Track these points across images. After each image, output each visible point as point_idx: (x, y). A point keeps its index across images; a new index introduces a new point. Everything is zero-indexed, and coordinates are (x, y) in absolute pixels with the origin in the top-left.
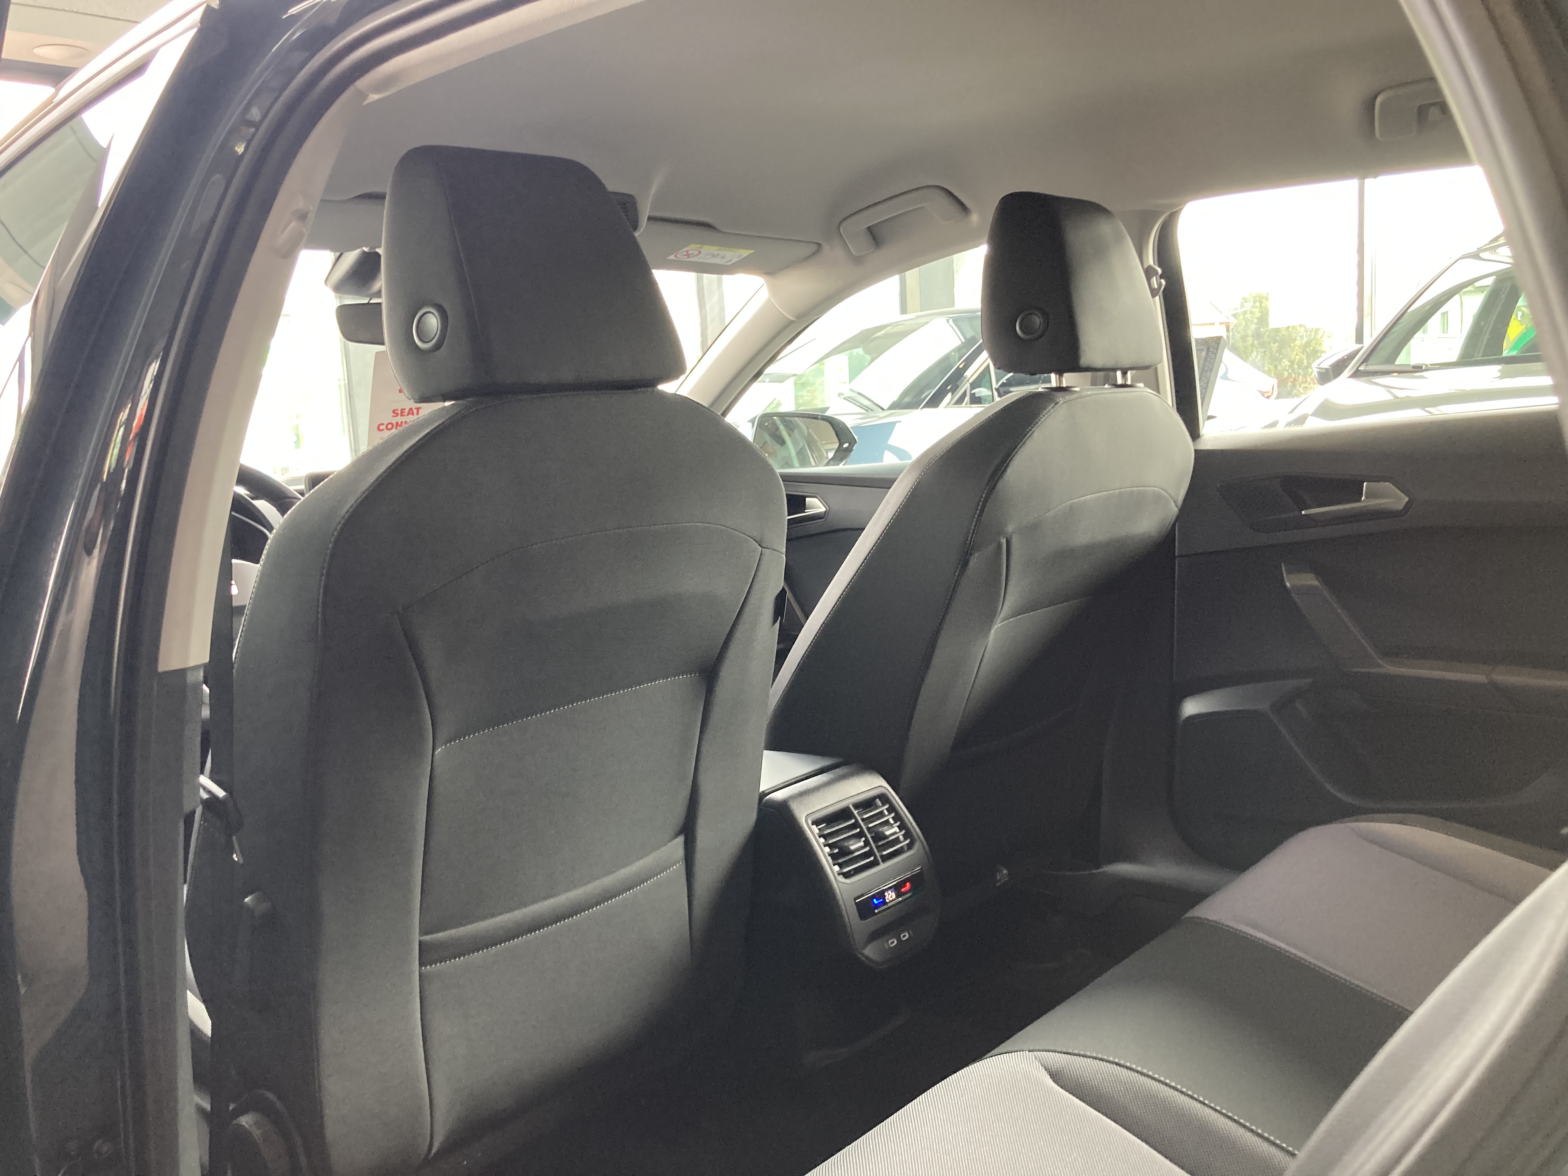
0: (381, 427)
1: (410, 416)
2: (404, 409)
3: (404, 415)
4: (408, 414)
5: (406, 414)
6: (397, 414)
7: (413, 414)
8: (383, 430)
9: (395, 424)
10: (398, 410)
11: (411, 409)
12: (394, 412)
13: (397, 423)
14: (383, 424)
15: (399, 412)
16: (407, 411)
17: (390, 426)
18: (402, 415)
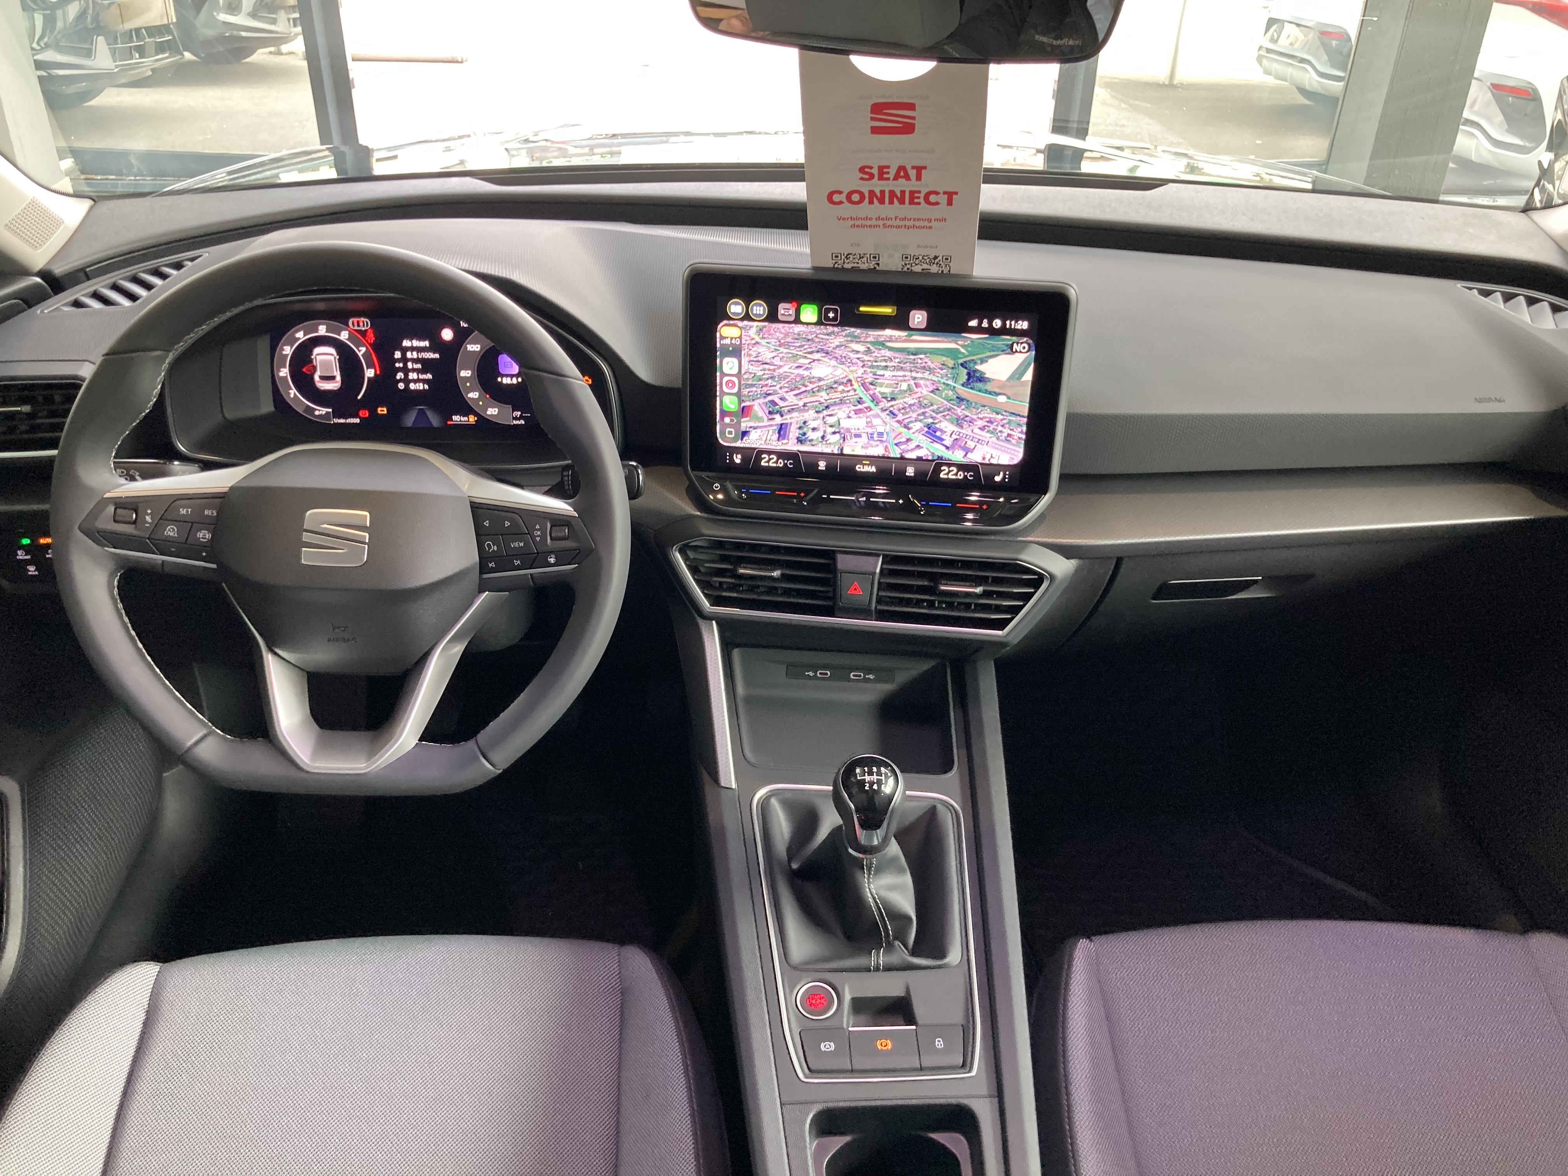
0: (836, 197)
1: (902, 181)
2: (888, 167)
3: (888, 179)
4: (897, 177)
5: (891, 176)
6: (872, 176)
7: (907, 177)
8: (841, 203)
9: (867, 195)
10: (871, 168)
11: (902, 168)
12: (862, 170)
13: (872, 193)
14: (840, 192)
15: (875, 171)
16: (892, 172)
17: (856, 197)
18: (881, 178)
